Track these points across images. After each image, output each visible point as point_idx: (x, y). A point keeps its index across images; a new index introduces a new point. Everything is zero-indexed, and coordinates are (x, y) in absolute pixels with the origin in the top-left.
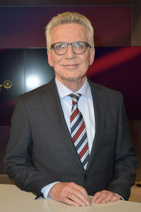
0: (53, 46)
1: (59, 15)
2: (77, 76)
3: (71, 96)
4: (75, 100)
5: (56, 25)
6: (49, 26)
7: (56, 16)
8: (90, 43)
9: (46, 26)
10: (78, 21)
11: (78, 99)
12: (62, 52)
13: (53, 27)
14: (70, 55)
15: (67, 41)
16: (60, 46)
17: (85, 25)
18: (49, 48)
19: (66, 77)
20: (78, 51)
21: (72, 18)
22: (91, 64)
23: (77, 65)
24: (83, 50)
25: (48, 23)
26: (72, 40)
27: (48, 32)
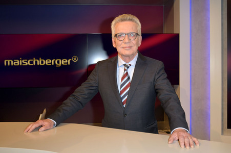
0: (116, 35)
1: (120, 16)
2: (131, 53)
3: (125, 65)
4: (126, 68)
5: (118, 22)
6: (113, 23)
7: (118, 16)
8: (139, 33)
9: (111, 22)
10: (131, 20)
11: (128, 67)
12: (121, 39)
13: (116, 24)
14: (127, 40)
15: (125, 32)
16: (120, 35)
17: (136, 22)
18: (113, 36)
19: (124, 54)
20: (131, 38)
21: (128, 18)
22: (139, 46)
23: (131, 47)
24: (134, 38)
25: (113, 20)
26: (128, 32)
27: (112, 26)
